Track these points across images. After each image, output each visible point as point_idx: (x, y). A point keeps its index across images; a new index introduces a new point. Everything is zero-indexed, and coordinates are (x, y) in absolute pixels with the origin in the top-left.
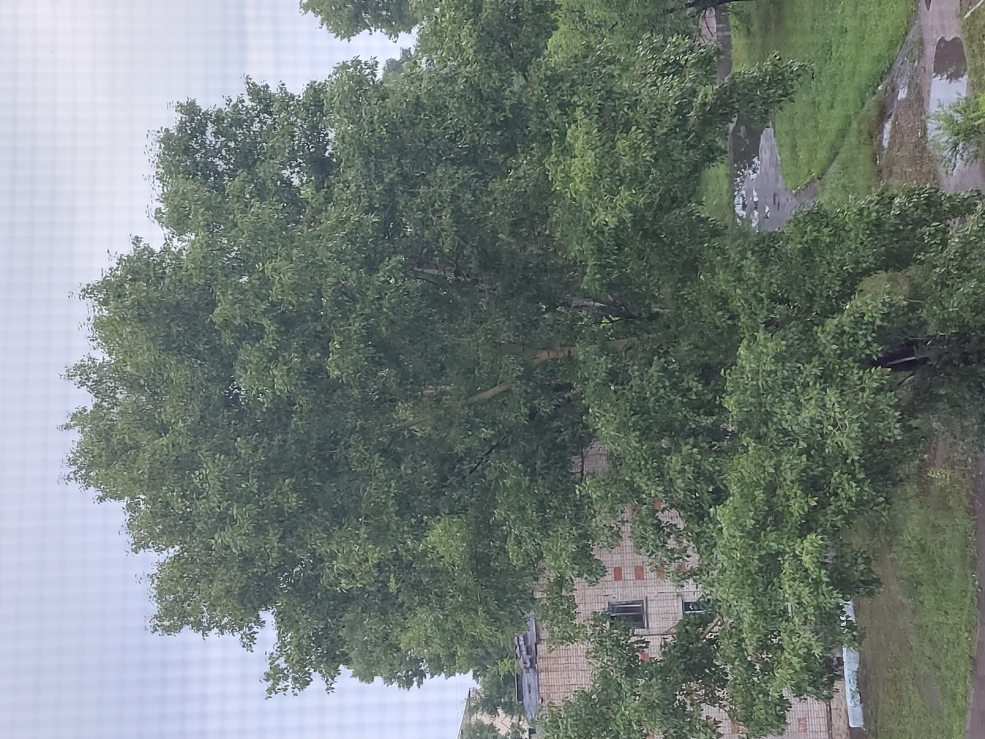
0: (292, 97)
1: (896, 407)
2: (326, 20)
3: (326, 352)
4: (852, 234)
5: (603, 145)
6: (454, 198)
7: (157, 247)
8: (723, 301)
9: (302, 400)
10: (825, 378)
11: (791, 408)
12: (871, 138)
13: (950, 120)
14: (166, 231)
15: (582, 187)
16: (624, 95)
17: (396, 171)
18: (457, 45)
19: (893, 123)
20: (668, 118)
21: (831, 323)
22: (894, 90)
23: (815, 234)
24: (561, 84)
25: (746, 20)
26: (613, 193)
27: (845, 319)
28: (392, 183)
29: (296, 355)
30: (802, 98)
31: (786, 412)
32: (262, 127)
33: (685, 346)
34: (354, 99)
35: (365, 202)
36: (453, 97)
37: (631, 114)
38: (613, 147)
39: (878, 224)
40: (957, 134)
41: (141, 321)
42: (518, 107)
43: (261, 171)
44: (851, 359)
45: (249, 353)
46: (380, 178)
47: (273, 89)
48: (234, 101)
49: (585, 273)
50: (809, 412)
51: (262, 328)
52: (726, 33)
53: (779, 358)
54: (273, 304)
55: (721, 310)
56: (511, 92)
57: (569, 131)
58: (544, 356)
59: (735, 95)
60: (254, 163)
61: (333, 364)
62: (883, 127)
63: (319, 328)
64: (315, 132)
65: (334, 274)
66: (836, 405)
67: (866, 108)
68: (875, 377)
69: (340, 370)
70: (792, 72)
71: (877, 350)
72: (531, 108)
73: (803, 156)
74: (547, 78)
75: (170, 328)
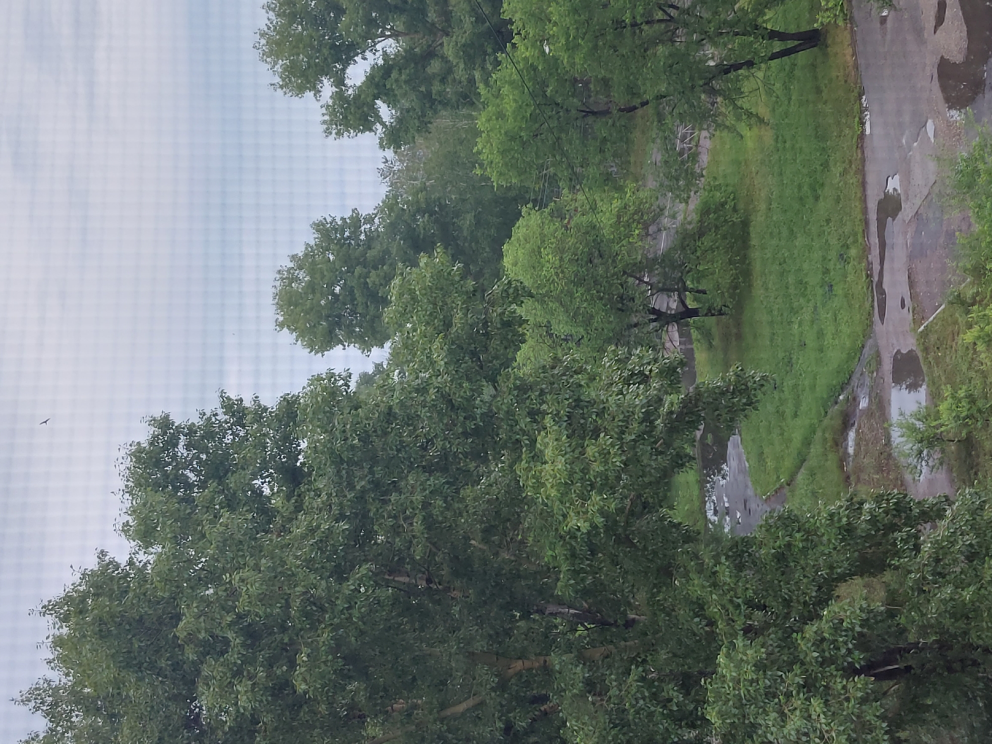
0: (265, 409)
1: (883, 718)
2: (302, 335)
3: (292, 665)
4: (825, 538)
5: (573, 451)
6: (426, 505)
7: (122, 560)
8: (699, 607)
9: (267, 718)
10: (809, 686)
11: (775, 719)
12: (837, 445)
13: (912, 429)
14: (133, 544)
15: (553, 493)
16: (592, 403)
17: (367, 478)
18: (427, 357)
19: (857, 432)
20: (635, 425)
21: (810, 630)
22: (855, 400)
23: (787, 539)
24: (530, 393)
25: (707, 335)
26: (584, 498)
27: (825, 626)
28: (364, 491)
29: (261, 669)
30: (767, 406)
31: (770, 723)
32: (234, 439)
33: (663, 655)
34: (327, 409)
35: (335, 510)
36: (424, 407)
37: (599, 422)
38: (583, 453)
39: (849, 530)
40: (921, 441)
41: (102, 637)
42: (489, 416)
43: (232, 481)
44: (833, 666)
45: (211, 668)
46: (351, 486)
47: (247, 403)
48: (208, 414)
49: (558, 579)
50: (795, 722)
51: (226, 641)
52: (689, 347)
53: (760, 666)
54: (240, 617)
55: (698, 616)
56: (481, 401)
57: (539, 438)
58: (518, 665)
59: (701, 404)
60: (225, 475)
61: (300, 678)
62: (848, 434)
63: (286, 640)
64: (287, 442)
65: (302, 583)
66: (822, 716)
67: (829, 416)
68: (859, 686)
69: (307, 685)
70: (755, 382)
71: (859, 658)
72: (501, 416)
73: (770, 464)
74: (517, 388)
75: (132, 644)
